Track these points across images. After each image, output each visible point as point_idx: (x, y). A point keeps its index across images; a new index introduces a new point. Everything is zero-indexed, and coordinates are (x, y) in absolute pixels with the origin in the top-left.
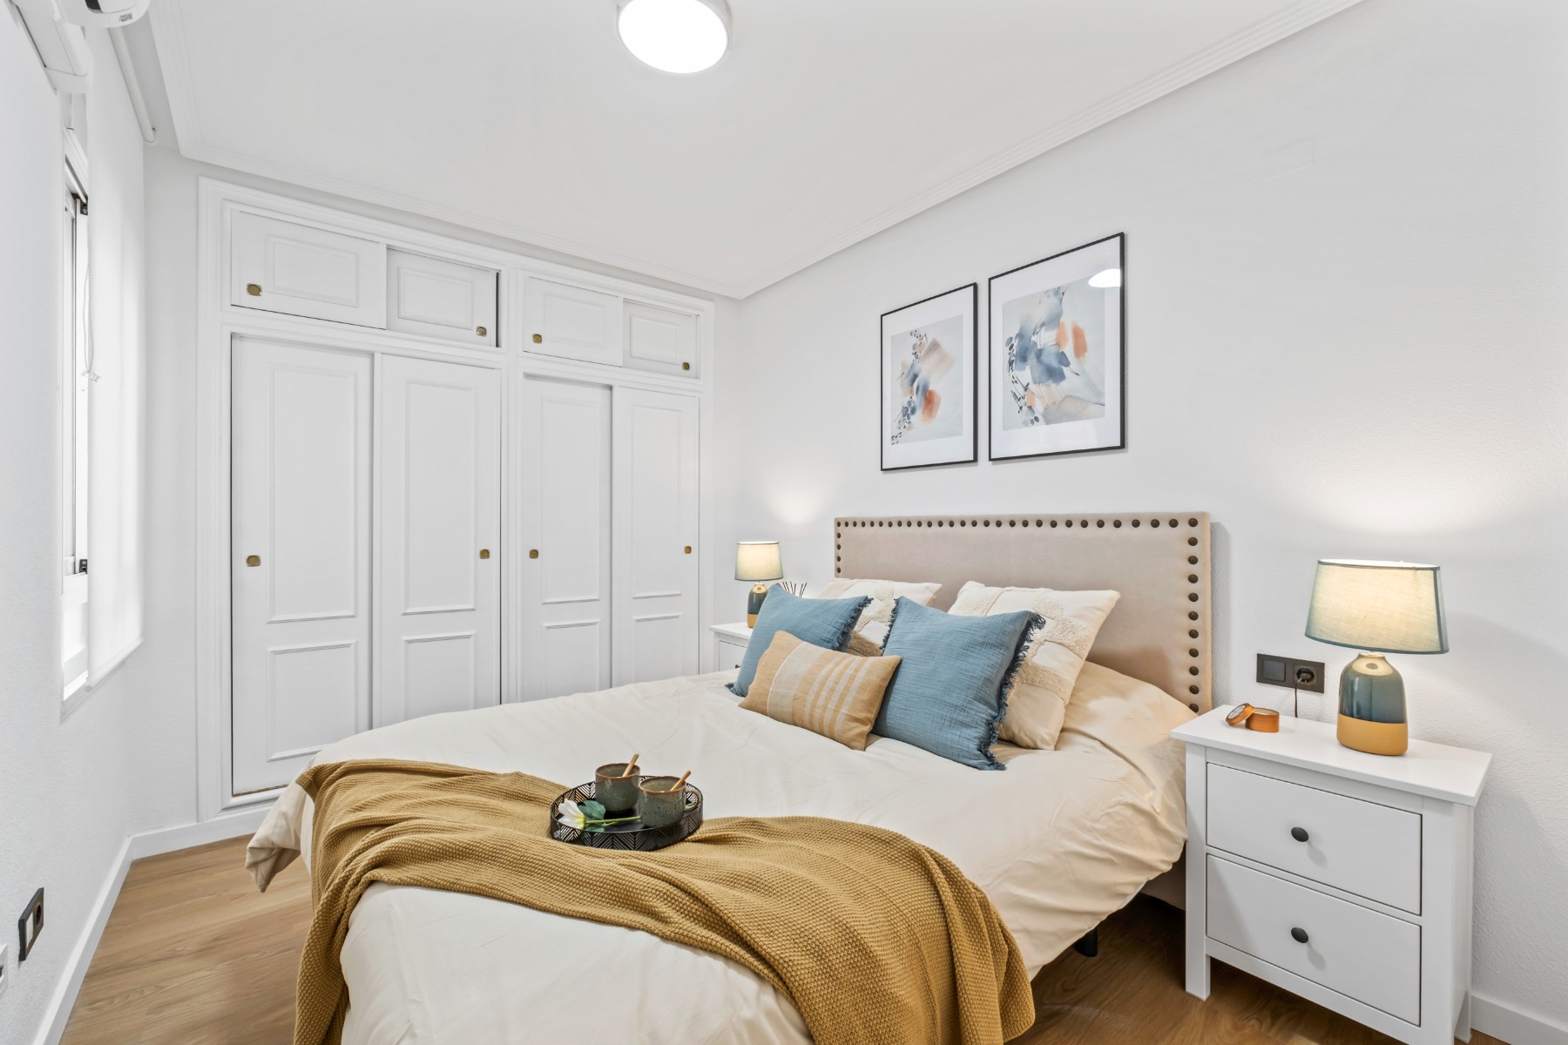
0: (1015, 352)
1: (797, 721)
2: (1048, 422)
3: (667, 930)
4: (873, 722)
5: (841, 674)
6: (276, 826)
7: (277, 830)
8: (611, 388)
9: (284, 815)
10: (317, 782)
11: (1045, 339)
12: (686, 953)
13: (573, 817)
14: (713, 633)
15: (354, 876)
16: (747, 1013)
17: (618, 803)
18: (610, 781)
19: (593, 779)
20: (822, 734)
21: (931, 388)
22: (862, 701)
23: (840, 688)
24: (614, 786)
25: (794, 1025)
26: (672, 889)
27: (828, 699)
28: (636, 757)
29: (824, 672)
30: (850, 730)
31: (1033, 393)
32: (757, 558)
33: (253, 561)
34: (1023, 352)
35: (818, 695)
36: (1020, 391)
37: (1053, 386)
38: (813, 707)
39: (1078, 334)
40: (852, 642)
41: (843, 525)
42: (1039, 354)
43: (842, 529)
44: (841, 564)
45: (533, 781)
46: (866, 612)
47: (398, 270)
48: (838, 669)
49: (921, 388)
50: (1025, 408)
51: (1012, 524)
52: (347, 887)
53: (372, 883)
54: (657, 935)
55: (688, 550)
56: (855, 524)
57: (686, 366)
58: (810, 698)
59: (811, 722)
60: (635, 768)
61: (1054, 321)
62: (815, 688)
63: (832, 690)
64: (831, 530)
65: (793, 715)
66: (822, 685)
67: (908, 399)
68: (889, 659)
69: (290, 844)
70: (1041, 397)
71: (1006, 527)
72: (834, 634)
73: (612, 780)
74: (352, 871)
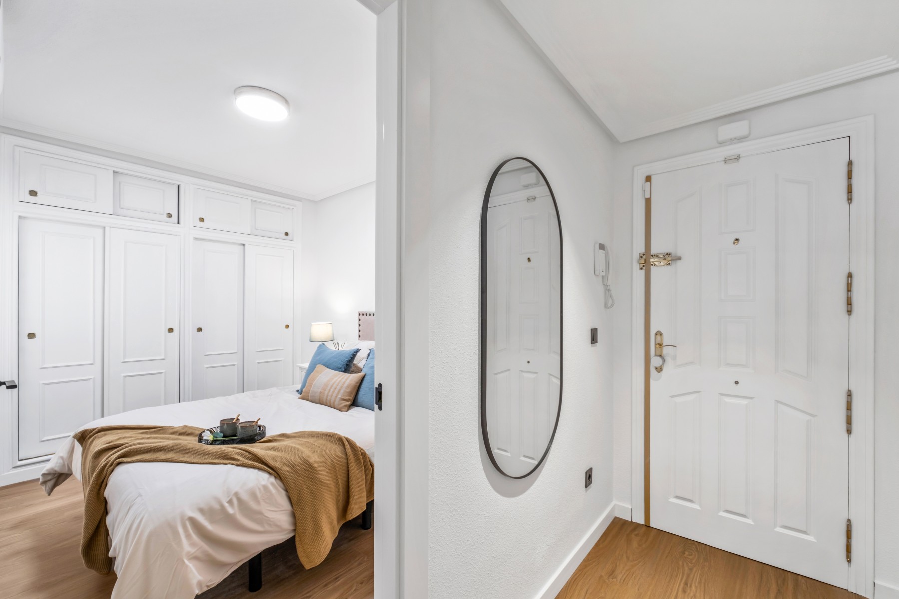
1: (321, 403)
3: (238, 463)
4: (352, 401)
5: (340, 381)
6: (57, 463)
7: (58, 465)
8: (244, 245)
9: (62, 458)
10: (83, 438)
12: (244, 469)
13: (208, 436)
14: (298, 368)
15: (111, 462)
16: (263, 483)
17: (229, 432)
18: (226, 425)
19: (219, 425)
20: (330, 407)
22: (347, 392)
23: (338, 388)
24: (227, 426)
25: (281, 487)
26: (241, 451)
27: (333, 392)
28: (239, 415)
29: (333, 381)
30: (341, 404)
32: (321, 331)
33: (32, 336)
35: (329, 390)
38: (327, 396)
40: (353, 369)
41: (361, 315)
43: (361, 317)
44: (360, 334)
45: (192, 428)
46: (358, 354)
47: (120, 183)
48: (339, 379)
52: (107, 467)
53: (119, 464)
54: (234, 465)
55: (287, 327)
56: (366, 315)
57: (287, 234)
58: (326, 392)
59: (326, 403)
60: (238, 419)
62: (329, 388)
63: (335, 388)
64: (356, 317)
65: (319, 400)
66: (332, 386)
68: (362, 374)
69: (66, 471)
72: (343, 365)
73: (227, 424)
74: (109, 461)
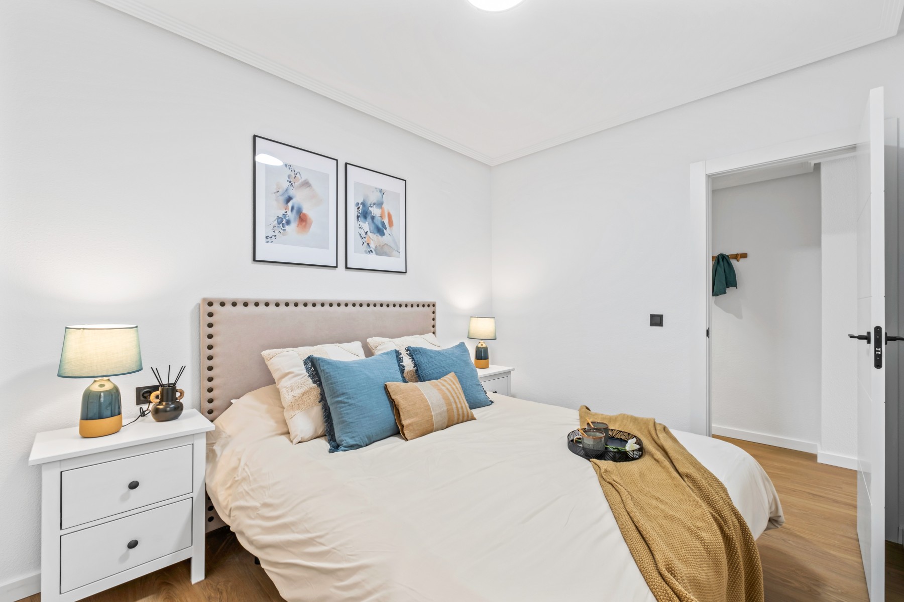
0: (360, 212)
1: (450, 424)
2: (377, 254)
5: (452, 388)
11: (375, 211)
21: (305, 211)
27: (460, 402)
29: (446, 391)
31: (370, 237)
34: (365, 214)
35: (456, 403)
36: (363, 235)
37: (380, 237)
38: (458, 410)
39: (390, 216)
41: (216, 304)
42: (373, 218)
43: (217, 308)
48: (448, 387)
49: (295, 208)
50: (365, 244)
51: (368, 305)
58: (454, 406)
59: (458, 419)
61: (380, 204)
63: (458, 397)
66: (453, 397)
67: (283, 212)
70: (373, 240)
71: (365, 307)
